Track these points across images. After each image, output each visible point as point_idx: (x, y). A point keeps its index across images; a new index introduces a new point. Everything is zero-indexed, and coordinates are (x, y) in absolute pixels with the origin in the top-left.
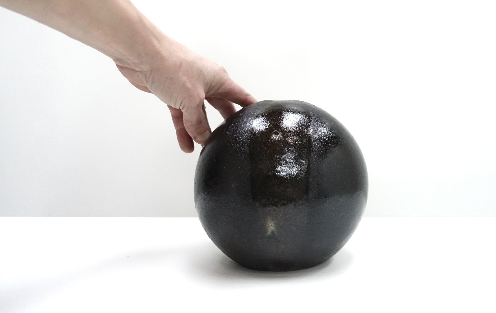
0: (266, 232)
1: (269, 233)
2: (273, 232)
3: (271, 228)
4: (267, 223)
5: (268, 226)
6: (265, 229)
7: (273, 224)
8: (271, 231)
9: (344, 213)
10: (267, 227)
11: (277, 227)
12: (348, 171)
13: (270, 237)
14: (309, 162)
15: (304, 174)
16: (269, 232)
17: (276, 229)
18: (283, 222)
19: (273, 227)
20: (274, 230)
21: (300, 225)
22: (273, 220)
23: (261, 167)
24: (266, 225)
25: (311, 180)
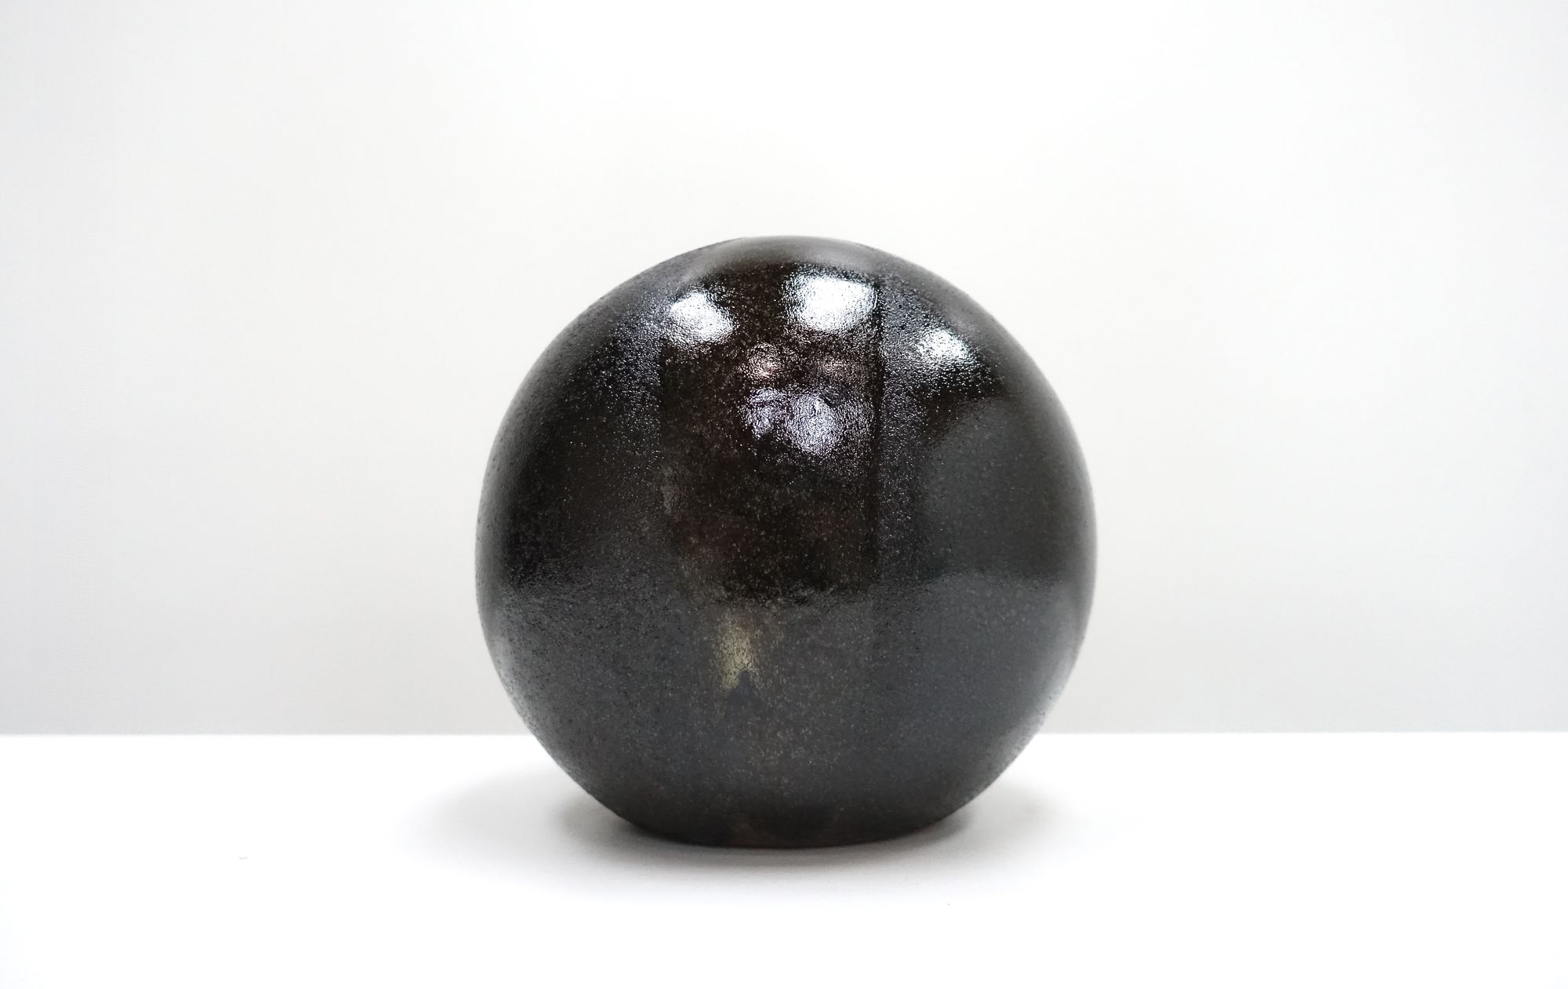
0: (720, 678)
1: (731, 680)
2: (744, 676)
3: (738, 660)
4: (724, 639)
5: (725, 651)
6: (717, 665)
7: (745, 644)
8: (738, 671)
9: (1013, 612)
10: (723, 656)
11: (758, 657)
12: (1020, 455)
13: (735, 697)
14: (878, 414)
15: (858, 455)
16: (729, 676)
17: (756, 665)
18: (781, 637)
19: (744, 658)
20: (750, 668)
21: (847, 649)
22: (745, 627)
23: (701, 432)
24: (719, 651)
25: (883, 476)
